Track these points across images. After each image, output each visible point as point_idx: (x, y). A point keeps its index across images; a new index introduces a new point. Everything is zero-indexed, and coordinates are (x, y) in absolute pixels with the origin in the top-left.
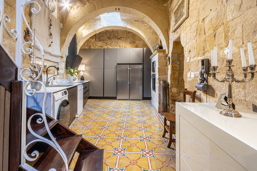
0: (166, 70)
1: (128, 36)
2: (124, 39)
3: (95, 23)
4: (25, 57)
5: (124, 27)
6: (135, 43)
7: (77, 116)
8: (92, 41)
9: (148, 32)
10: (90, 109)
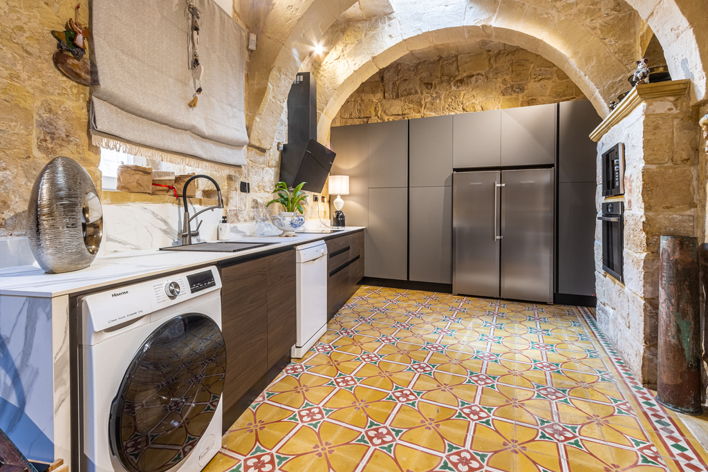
0: (691, 181)
1: (496, 69)
2: (479, 81)
3: (373, 33)
4: (67, 136)
5: (478, 25)
6: (522, 89)
7: (295, 353)
8: (374, 100)
9: (583, 28)
10: (353, 323)
